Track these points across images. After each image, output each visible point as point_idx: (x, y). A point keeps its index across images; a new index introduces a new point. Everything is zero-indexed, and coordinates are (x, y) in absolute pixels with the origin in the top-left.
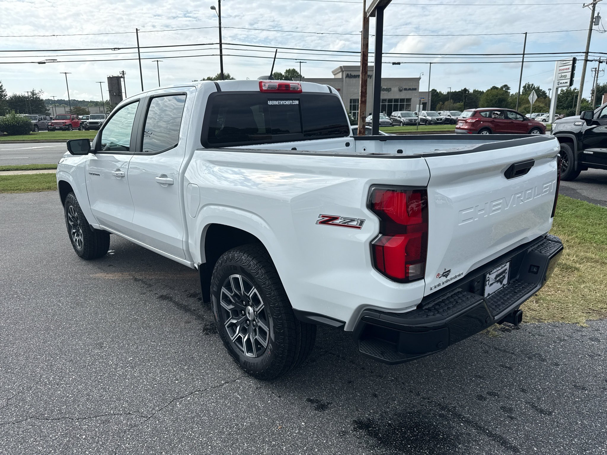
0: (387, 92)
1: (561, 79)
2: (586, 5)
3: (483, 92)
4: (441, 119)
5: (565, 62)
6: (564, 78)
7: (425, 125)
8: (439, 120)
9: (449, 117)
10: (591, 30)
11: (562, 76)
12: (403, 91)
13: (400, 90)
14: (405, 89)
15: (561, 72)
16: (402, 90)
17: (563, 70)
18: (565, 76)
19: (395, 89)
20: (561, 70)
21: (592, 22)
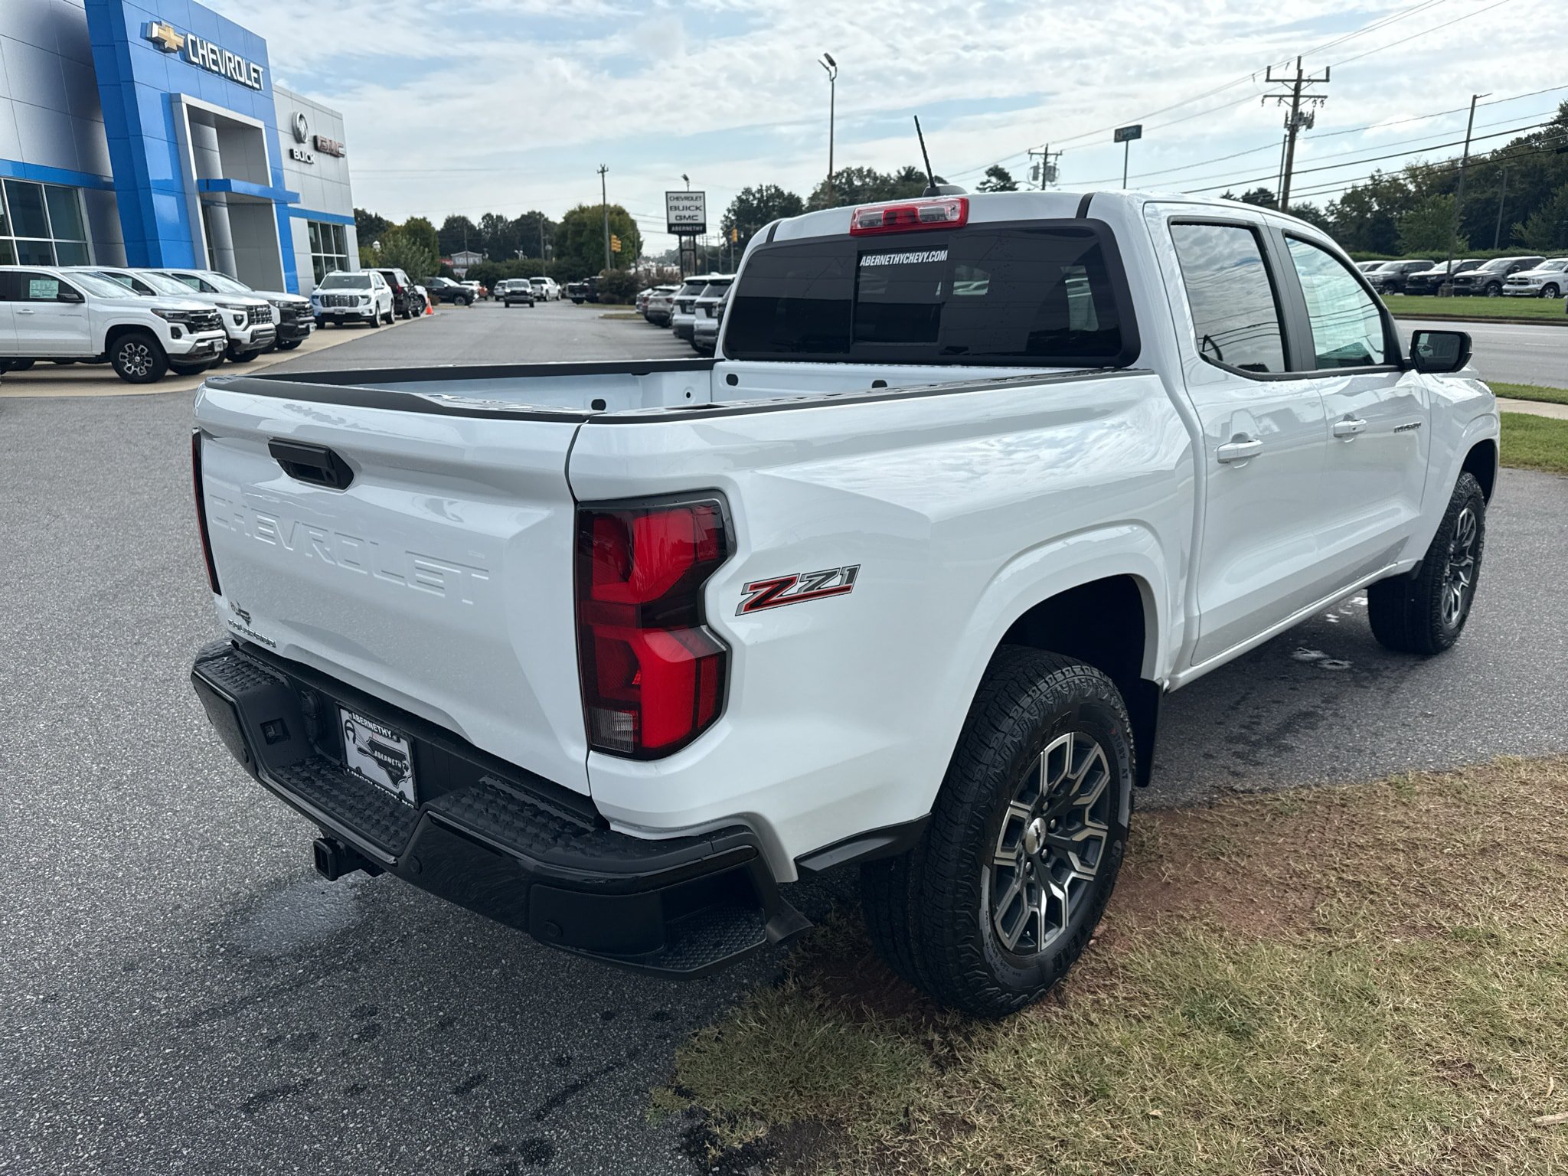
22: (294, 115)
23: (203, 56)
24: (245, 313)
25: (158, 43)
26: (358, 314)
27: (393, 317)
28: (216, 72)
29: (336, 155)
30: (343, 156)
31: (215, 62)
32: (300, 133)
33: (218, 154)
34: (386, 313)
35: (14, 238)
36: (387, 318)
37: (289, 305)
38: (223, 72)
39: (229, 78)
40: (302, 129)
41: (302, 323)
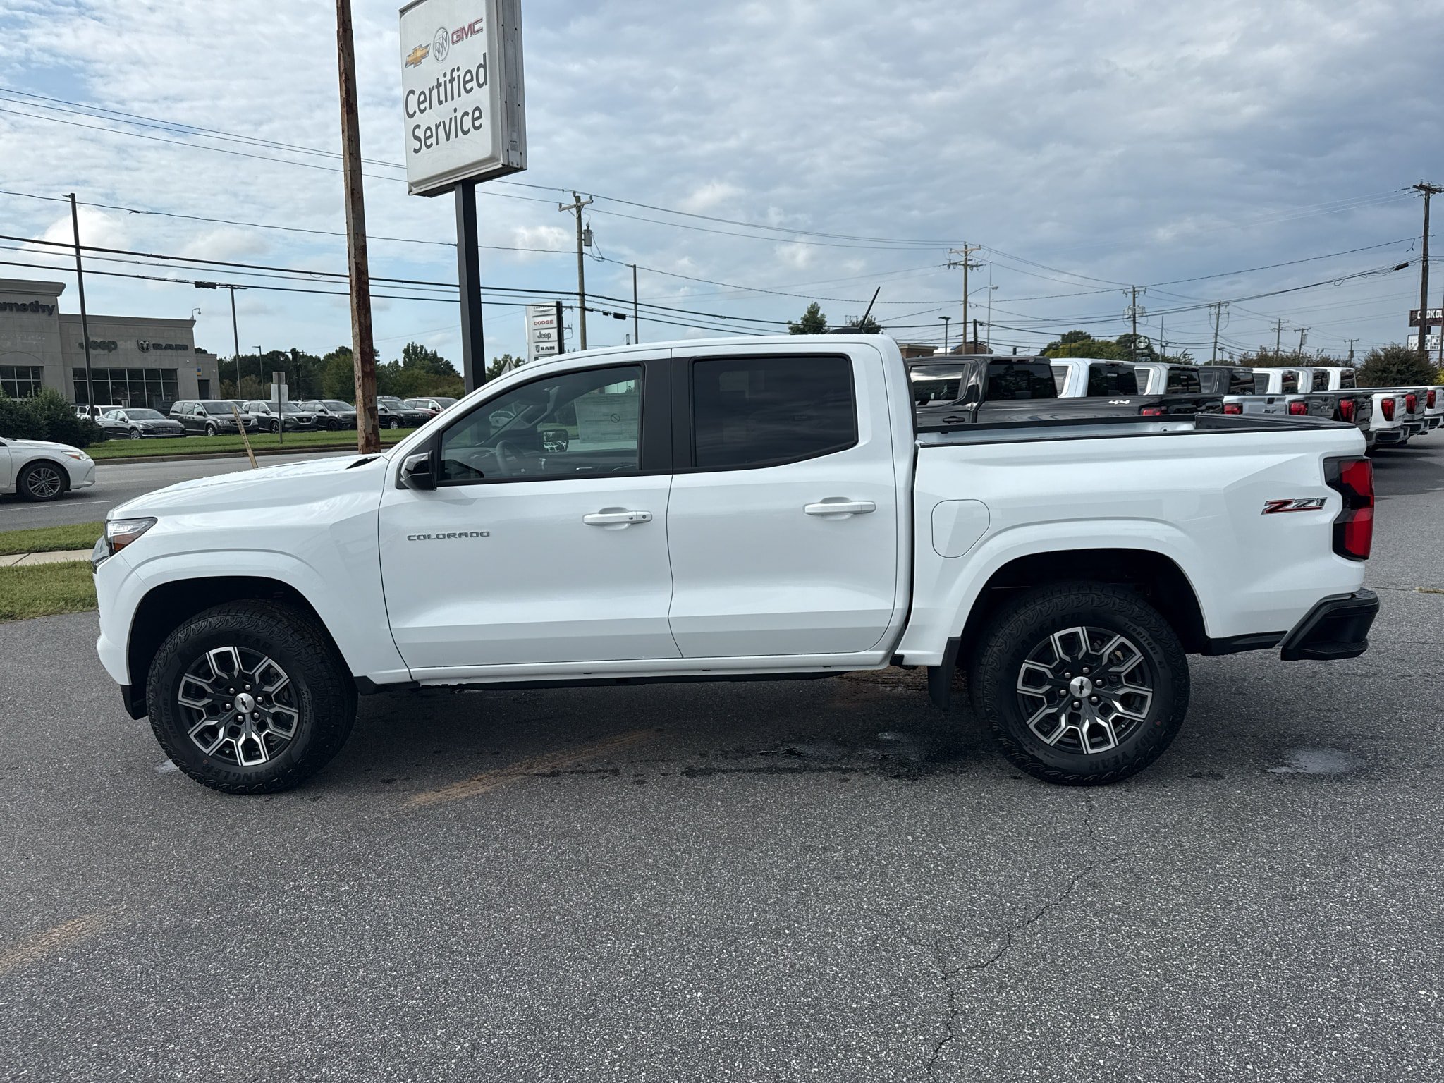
0: (106, 351)
1: (541, 340)
2: (563, 206)
3: (317, 359)
4: (309, 419)
5: (542, 309)
6: (547, 340)
7: (271, 432)
8: (305, 420)
9: (322, 414)
10: (581, 253)
11: (541, 336)
12: (152, 351)
13: (143, 348)
14: (157, 347)
15: (538, 326)
16: (147, 349)
17: (542, 323)
18: (548, 336)
19: (128, 346)
20: (538, 323)
21: (580, 240)
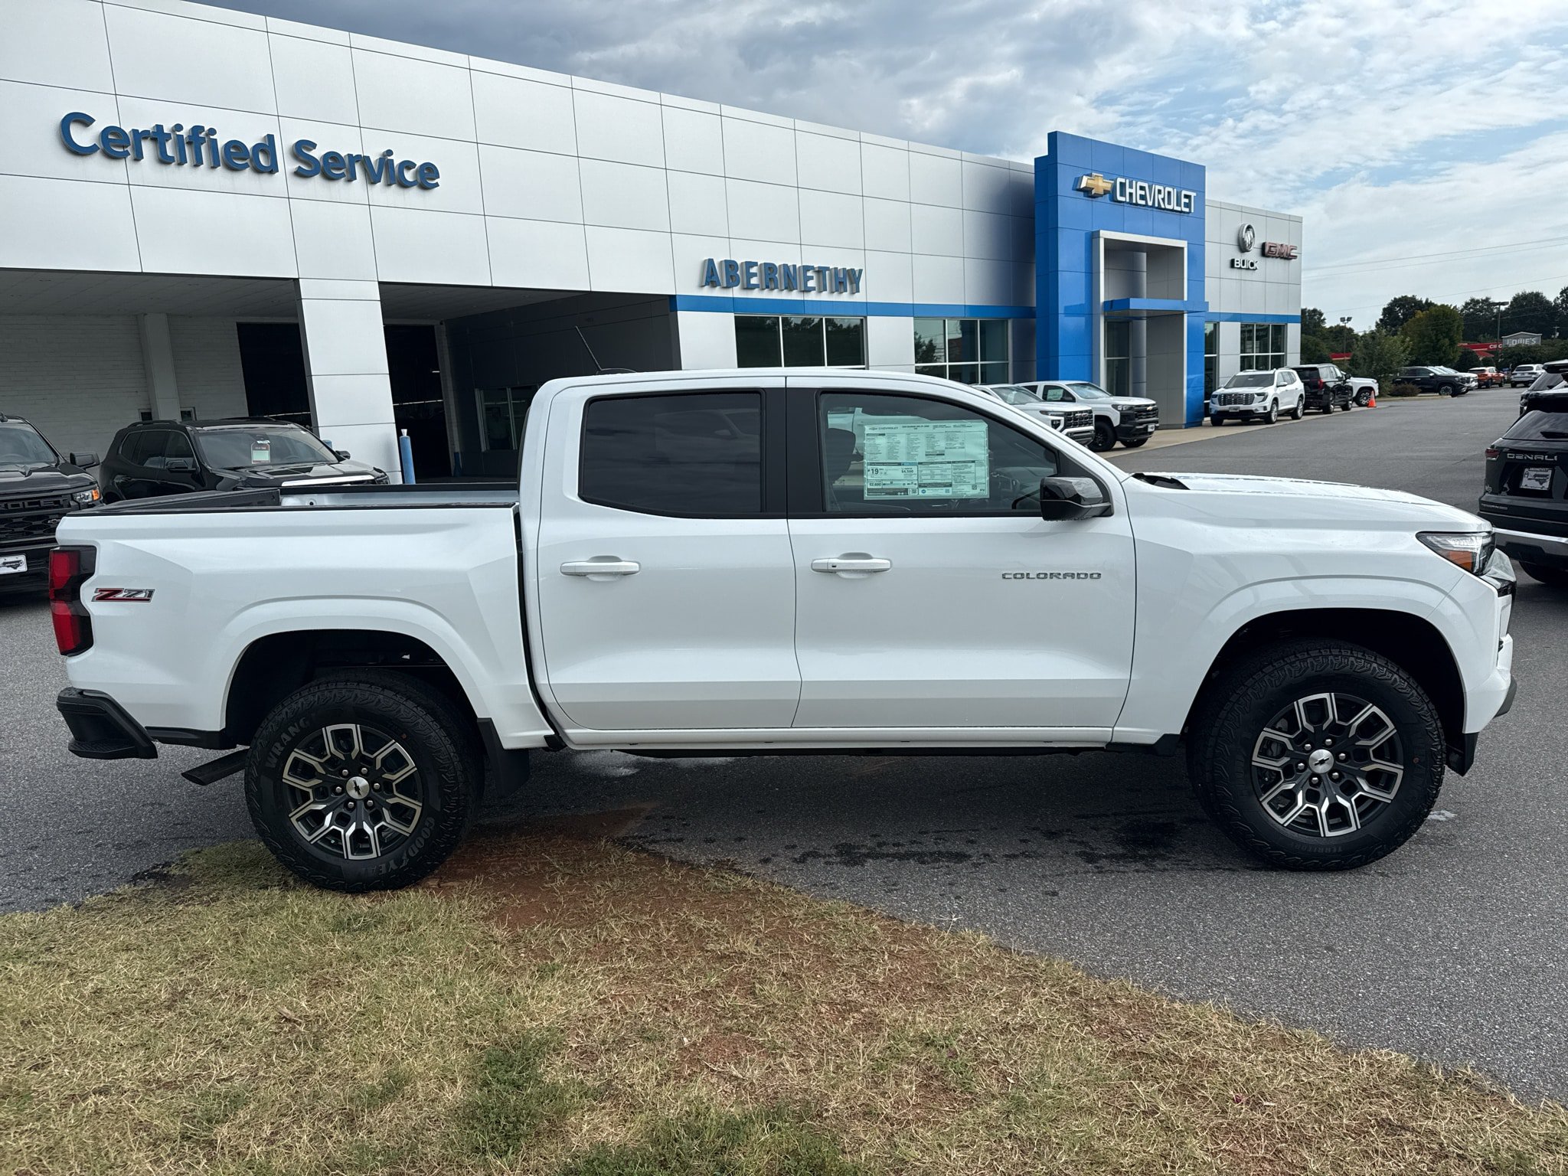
22: (1243, 226)
23: (1131, 194)
24: (1062, 419)
25: (1087, 192)
26: (1252, 411)
27: (1299, 412)
28: (1144, 206)
29: (1288, 257)
30: (1295, 257)
31: (1143, 197)
32: (1244, 242)
33: (1145, 274)
34: (1292, 409)
35: (948, 364)
36: (1292, 413)
37: (1131, 408)
38: (1150, 203)
39: (1157, 208)
40: (1248, 239)
41: (1141, 424)
